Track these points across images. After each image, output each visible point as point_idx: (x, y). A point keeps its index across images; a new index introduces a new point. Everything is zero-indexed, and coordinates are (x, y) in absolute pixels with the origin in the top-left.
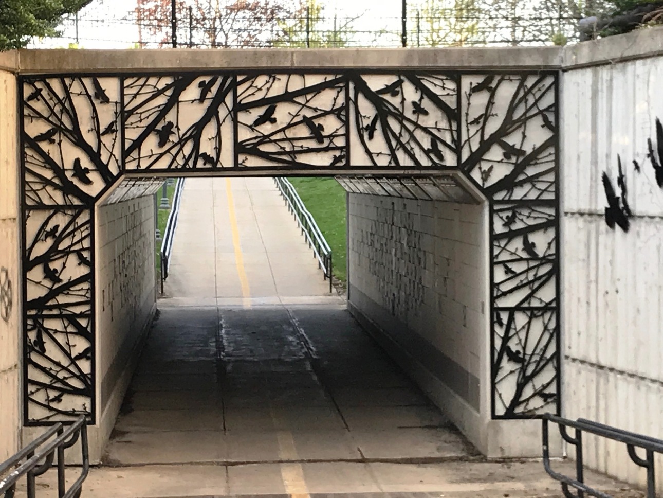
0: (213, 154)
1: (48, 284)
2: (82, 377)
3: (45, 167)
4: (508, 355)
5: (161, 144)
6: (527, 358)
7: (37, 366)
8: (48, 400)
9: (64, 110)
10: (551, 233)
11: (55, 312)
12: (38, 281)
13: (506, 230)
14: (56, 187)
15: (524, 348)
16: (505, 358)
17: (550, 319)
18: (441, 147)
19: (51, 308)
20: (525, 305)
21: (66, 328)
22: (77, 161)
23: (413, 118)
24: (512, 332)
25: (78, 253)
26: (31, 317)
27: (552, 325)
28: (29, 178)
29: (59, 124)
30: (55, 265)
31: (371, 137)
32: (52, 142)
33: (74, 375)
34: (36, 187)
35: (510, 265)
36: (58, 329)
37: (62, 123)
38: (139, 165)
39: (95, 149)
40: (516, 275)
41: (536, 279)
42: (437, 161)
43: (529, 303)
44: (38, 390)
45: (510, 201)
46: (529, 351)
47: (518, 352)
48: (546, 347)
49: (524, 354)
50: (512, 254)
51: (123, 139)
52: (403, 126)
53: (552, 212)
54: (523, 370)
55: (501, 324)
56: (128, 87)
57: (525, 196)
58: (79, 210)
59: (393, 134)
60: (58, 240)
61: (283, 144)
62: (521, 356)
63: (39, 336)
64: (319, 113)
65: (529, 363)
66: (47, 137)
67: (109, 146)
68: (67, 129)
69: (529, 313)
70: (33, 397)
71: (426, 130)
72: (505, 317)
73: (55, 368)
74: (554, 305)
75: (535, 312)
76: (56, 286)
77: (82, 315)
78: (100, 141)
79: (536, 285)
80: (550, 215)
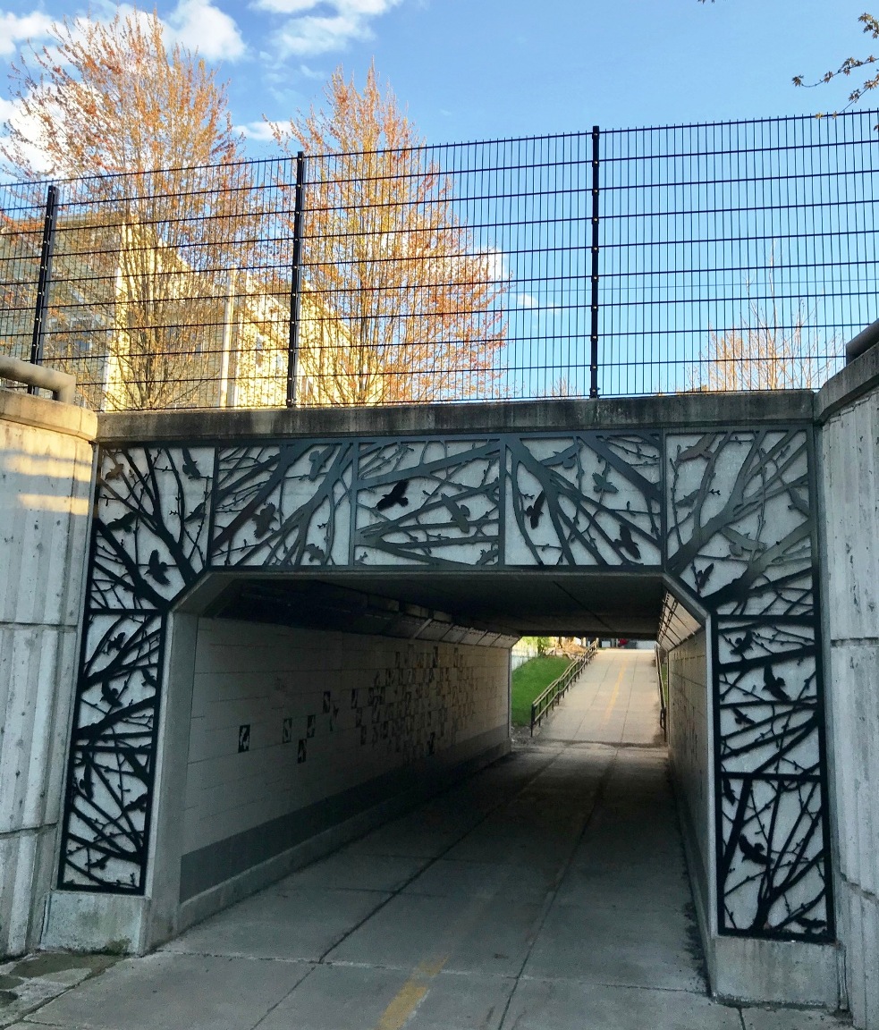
0: (322, 546)
1: (106, 707)
2: (134, 835)
3: (116, 561)
4: (743, 850)
5: (258, 534)
6: (775, 857)
7: (81, 816)
8: (89, 865)
9: (146, 489)
10: (810, 666)
11: (111, 744)
12: (93, 703)
13: (737, 659)
14: (127, 588)
15: (770, 840)
16: (739, 854)
17: (811, 796)
18: (635, 538)
19: (106, 739)
20: (771, 770)
21: (120, 765)
22: (155, 554)
23: (595, 497)
24: (749, 814)
25: (145, 670)
26: (81, 749)
27: (815, 805)
28: (98, 575)
29: (137, 507)
30: (117, 685)
31: (535, 524)
32: (128, 530)
33: (124, 832)
34: (103, 587)
35: (744, 711)
36: (111, 767)
37: (141, 506)
38: (228, 561)
39: (177, 539)
40: (753, 726)
41: (787, 732)
42: (629, 557)
43: (777, 768)
44: (78, 849)
45: (742, 618)
46: (778, 845)
47: (759, 846)
48: (806, 841)
49: (770, 851)
50: (746, 693)
51: (212, 527)
52: (580, 509)
53: (809, 633)
54: (768, 875)
55: (732, 800)
56: (223, 460)
57: (767, 610)
58: (150, 616)
59: (566, 519)
60: (124, 653)
61: (413, 534)
62: (765, 853)
63: (88, 775)
64: (464, 490)
65: (778, 866)
66: (123, 524)
67: (194, 536)
68: (146, 514)
69: (776, 784)
70: (71, 859)
71: (613, 513)
72: (737, 787)
73: (102, 820)
74: (817, 773)
75: (786, 783)
76: (116, 710)
77: (142, 750)
78: (183, 530)
79: (787, 741)
80: (806, 640)
